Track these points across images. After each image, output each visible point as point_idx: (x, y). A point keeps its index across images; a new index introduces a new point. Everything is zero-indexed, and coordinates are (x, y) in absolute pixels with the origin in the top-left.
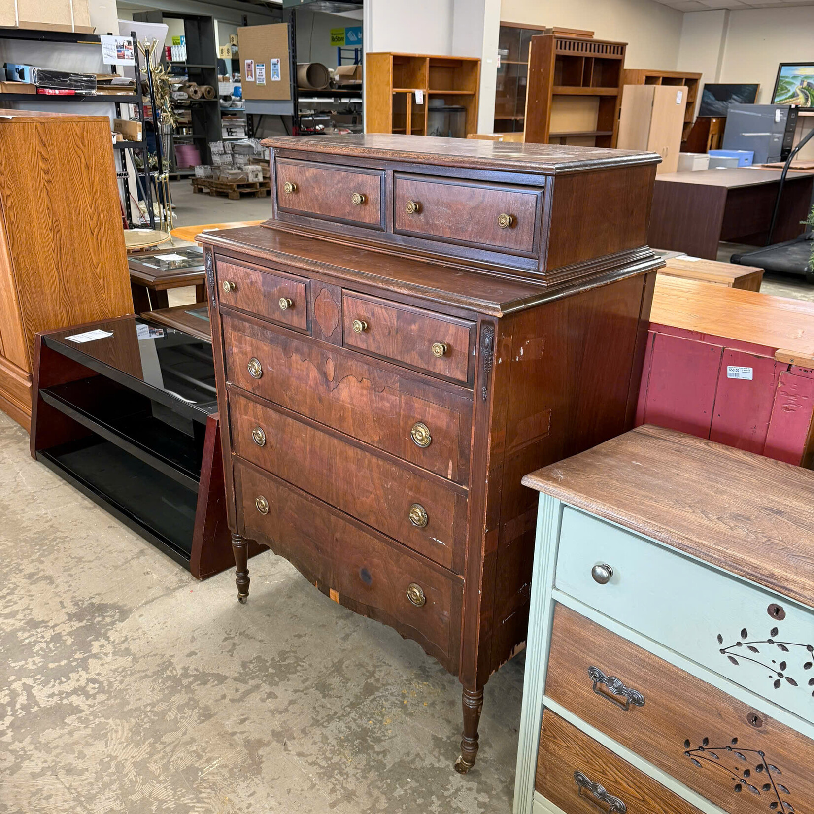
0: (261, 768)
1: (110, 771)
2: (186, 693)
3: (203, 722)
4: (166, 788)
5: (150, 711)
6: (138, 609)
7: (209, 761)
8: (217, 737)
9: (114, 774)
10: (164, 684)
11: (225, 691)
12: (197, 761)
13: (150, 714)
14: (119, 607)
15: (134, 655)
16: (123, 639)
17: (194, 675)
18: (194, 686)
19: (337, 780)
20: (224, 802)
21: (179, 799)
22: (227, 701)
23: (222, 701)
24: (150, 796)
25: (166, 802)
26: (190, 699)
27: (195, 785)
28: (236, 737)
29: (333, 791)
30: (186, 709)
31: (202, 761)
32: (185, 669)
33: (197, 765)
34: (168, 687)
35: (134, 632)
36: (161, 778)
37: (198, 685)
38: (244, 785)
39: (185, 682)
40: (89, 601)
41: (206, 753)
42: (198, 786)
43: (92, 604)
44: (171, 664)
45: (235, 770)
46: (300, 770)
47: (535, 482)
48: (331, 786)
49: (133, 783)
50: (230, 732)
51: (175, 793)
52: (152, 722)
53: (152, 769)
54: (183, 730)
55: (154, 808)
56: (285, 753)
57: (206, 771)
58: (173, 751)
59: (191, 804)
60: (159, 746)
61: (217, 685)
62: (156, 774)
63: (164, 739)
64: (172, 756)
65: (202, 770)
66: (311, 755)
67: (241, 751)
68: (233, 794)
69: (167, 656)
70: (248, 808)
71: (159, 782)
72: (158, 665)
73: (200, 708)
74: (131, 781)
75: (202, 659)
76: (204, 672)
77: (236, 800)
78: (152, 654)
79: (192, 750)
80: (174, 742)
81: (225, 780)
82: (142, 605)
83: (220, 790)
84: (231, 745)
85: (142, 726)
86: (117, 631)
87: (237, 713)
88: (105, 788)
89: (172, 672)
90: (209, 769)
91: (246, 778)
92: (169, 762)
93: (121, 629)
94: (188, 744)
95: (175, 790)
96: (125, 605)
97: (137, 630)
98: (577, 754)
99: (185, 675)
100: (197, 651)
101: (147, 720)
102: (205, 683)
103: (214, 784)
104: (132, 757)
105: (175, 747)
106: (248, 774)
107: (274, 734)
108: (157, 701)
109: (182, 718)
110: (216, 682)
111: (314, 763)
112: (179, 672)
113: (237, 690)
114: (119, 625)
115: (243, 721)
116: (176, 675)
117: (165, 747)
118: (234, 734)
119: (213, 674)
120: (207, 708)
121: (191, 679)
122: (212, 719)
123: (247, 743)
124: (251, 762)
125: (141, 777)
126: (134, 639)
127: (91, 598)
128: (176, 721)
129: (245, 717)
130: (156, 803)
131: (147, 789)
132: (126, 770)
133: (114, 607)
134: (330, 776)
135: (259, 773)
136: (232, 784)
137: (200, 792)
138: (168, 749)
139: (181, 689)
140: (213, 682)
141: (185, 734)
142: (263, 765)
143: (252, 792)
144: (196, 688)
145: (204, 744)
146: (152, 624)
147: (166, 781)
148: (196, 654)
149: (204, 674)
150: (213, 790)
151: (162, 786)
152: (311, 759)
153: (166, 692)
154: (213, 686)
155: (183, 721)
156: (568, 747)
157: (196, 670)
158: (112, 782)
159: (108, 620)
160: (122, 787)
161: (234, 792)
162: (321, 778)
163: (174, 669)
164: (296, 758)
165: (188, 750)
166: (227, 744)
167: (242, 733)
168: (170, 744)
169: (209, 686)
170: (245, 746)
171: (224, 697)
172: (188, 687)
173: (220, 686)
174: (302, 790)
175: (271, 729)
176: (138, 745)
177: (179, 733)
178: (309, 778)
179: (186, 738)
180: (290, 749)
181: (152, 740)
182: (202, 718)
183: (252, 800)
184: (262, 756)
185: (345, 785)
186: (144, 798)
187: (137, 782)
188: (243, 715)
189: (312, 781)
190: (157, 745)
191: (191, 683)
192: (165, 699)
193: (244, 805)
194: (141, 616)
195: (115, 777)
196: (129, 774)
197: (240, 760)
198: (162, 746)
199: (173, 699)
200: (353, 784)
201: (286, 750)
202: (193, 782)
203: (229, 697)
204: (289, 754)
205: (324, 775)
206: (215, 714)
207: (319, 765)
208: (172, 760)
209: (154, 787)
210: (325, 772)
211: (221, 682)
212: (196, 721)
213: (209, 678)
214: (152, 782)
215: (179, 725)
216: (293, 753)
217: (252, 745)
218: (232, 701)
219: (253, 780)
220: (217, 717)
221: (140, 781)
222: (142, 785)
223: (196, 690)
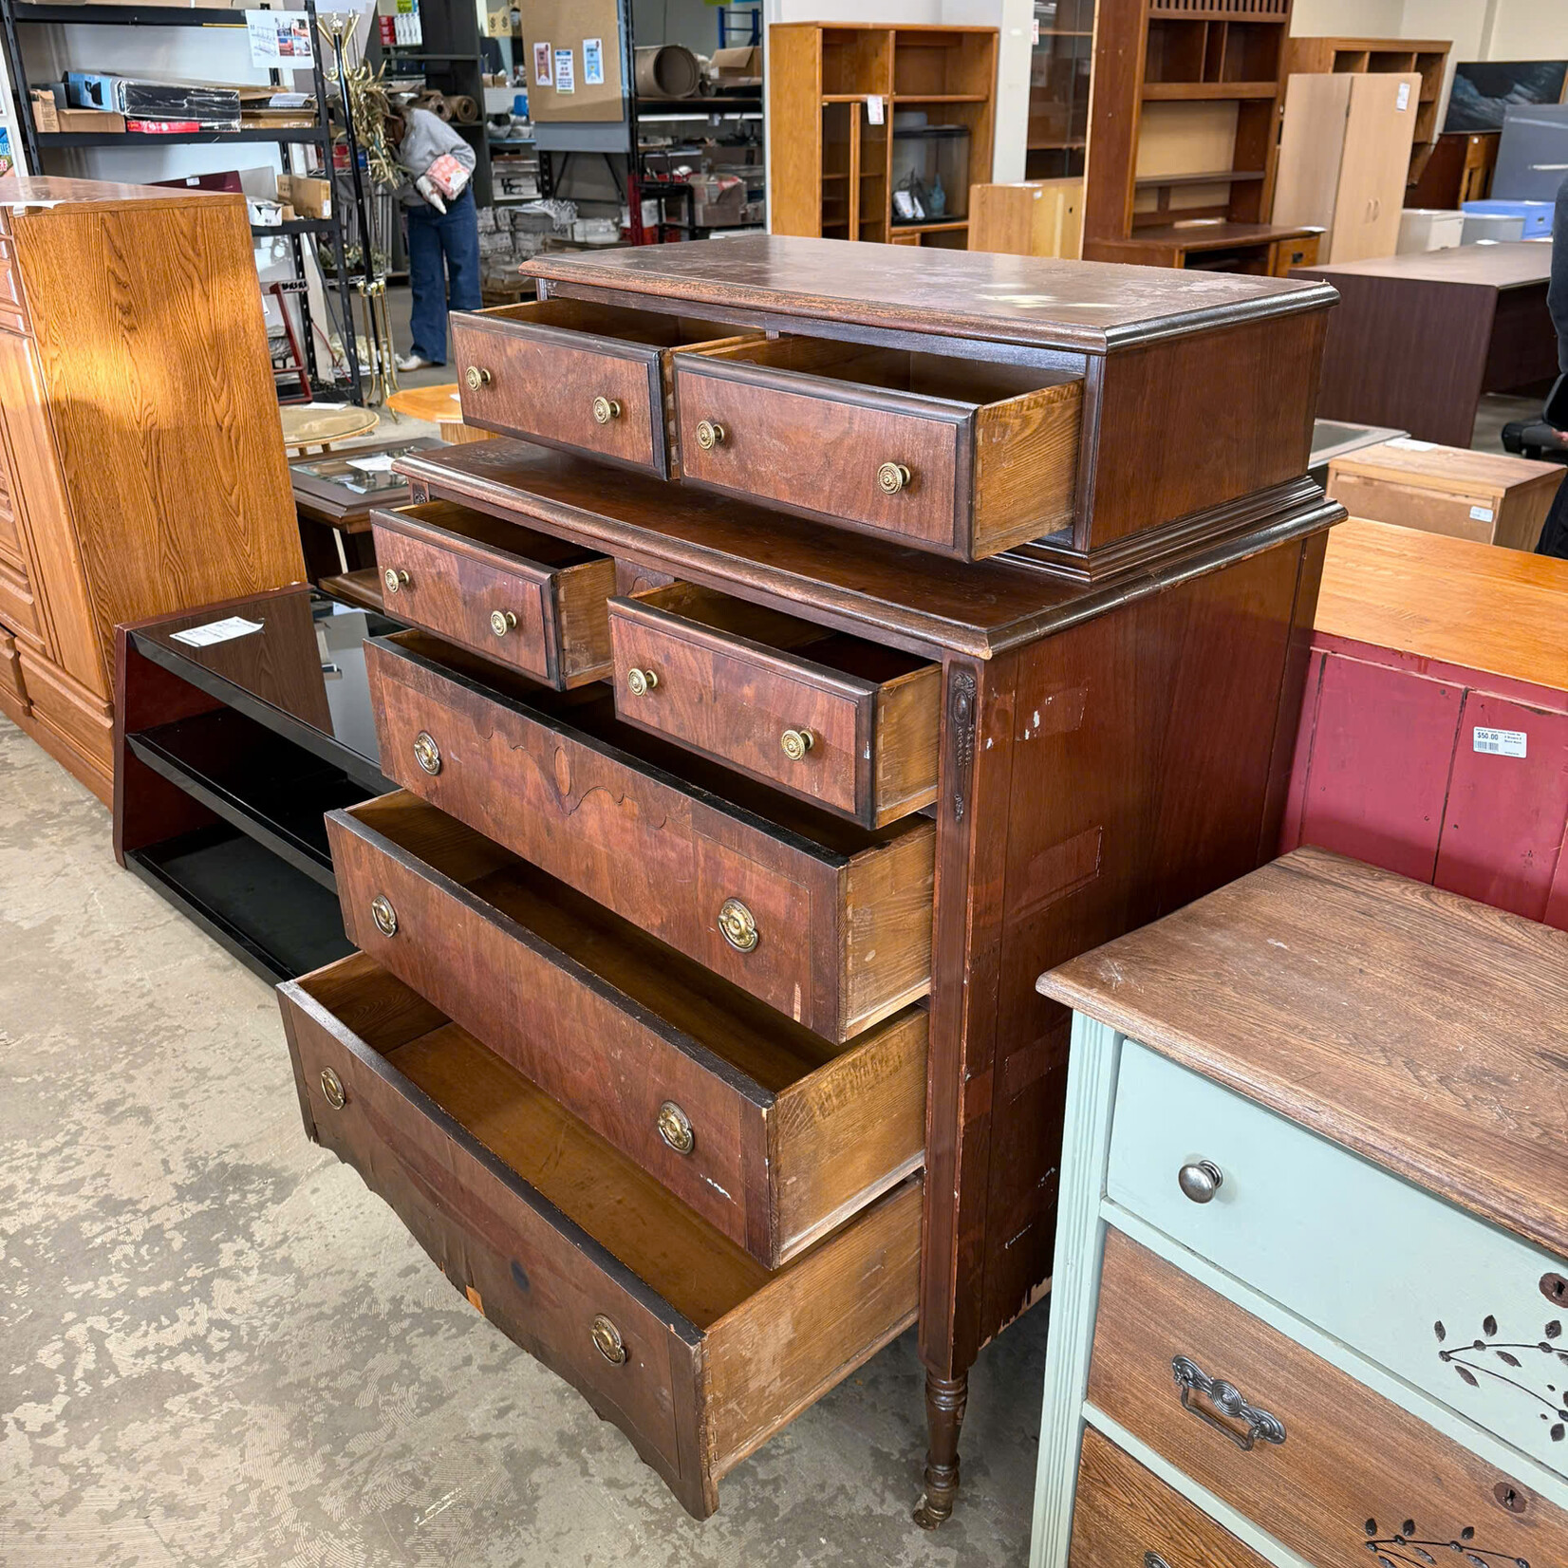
0: (535, 1509)
1: (247, 1510)
2: (397, 1352)
3: (425, 1412)
4: (351, 1547)
5: (327, 1388)
6: (309, 1176)
7: (436, 1493)
8: (453, 1444)
9: (255, 1516)
10: (355, 1333)
11: (472, 1350)
12: (412, 1493)
13: (326, 1394)
14: (274, 1173)
15: (299, 1271)
16: (279, 1238)
17: (413, 1315)
18: (412, 1338)
19: (681, 1538)
22: (474, 1369)
23: (466, 1369)
24: (322, 1564)
26: (405, 1365)
27: (407, 1544)
28: (489, 1446)
29: (674, 1560)
30: (395, 1385)
31: (424, 1493)
32: (398, 1302)
33: (412, 1501)
34: (361, 1340)
35: (301, 1224)
36: (344, 1527)
37: (419, 1335)
38: (500, 1545)
39: (395, 1329)
40: (217, 1161)
41: (430, 1478)
42: (413, 1546)
43: (223, 1166)
44: (369, 1290)
45: (484, 1513)
46: (611, 1515)
47: (1064, 989)
48: (669, 1550)
49: (290, 1536)
50: (477, 1434)
51: (370, 1559)
52: (331, 1411)
53: (327, 1508)
54: (388, 1428)
56: (582, 1481)
57: (430, 1513)
58: (367, 1472)
60: (341, 1461)
61: (455, 1336)
62: (335, 1518)
63: (352, 1446)
64: (365, 1482)
65: (421, 1511)
66: (633, 1484)
67: (497, 1474)
68: (480, 1564)
69: (361, 1274)
71: (340, 1536)
72: (345, 1294)
73: (422, 1384)
74: (286, 1532)
75: (428, 1282)
76: (432, 1309)
78: (333, 1270)
79: (404, 1470)
80: (369, 1452)
81: (466, 1533)
82: (317, 1169)
83: (456, 1554)
84: (480, 1461)
85: (311, 1418)
86: (268, 1222)
87: (493, 1395)
88: (237, 1546)
89: (370, 1307)
90: (435, 1510)
91: (506, 1529)
92: (359, 1494)
93: (277, 1218)
94: (396, 1459)
95: (369, 1553)
96: (285, 1169)
97: (307, 1220)
98: (1150, 1520)
99: (396, 1314)
100: (418, 1265)
101: (319, 1407)
102: (432, 1332)
103: (445, 1542)
104: (290, 1483)
105: (372, 1463)
106: (511, 1523)
107: (563, 1438)
108: (341, 1367)
109: (388, 1403)
110: (454, 1330)
111: (638, 1502)
112: (384, 1307)
113: (494, 1347)
114: (272, 1210)
115: (502, 1413)
116: (379, 1314)
117: (352, 1464)
118: (485, 1438)
119: (449, 1313)
120: (435, 1384)
121: (406, 1324)
122: (445, 1406)
123: (511, 1457)
124: (515, 1498)
125: (306, 1524)
126: (299, 1240)
127: (220, 1153)
128: (375, 1410)
129: (507, 1403)
131: (316, 1549)
132: (277, 1510)
133: (265, 1171)
134: (669, 1530)
135: (532, 1520)
136: (477, 1542)
137: (418, 1558)
138: (358, 1468)
139: (386, 1345)
140: (449, 1330)
141: (390, 1436)
142: (539, 1505)
143: (516, 1559)
144: (415, 1340)
145: (426, 1459)
146: (335, 1208)
147: (352, 1534)
148: (417, 1271)
149: (432, 1313)
150: (442, 1554)
151: (345, 1544)
152: (632, 1493)
153: (358, 1349)
154: (448, 1339)
155: (388, 1409)
156: (1132, 1505)
157: (417, 1304)
158: (251, 1533)
159: (252, 1199)
160: (268, 1544)
161: (482, 1559)
162: (650, 1533)
163: (375, 1301)
164: (604, 1491)
165: (396, 1470)
166: (471, 1458)
167: (502, 1436)
168: (362, 1457)
169: (440, 1337)
170: (506, 1464)
171: (468, 1361)
172: (400, 1339)
173: (461, 1339)
174: (613, 1558)
175: (557, 1428)
176: (301, 1457)
177: (381, 1434)
178: (627, 1533)
179: (393, 1446)
180: (592, 1471)
181: (328, 1448)
182: (424, 1404)
184: (538, 1485)
185: (697, 1549)
187: (297, 1534)
188: (503, 1400)
189: (633, 1540)
190: (338, 1459)
191: (406, 1332)
192: (358, 1362)
194: (315, 1191)
195: (257, 1523)
196: (284, 1518)
197: (495, 1492)
198: (347, 1461)
199: (371, 1363)
200: (712, 1547)
201: (585, 1472)
202: (405, 1536)
203: (478, 1361)
204: (590, 1482)
205: (657, 1528)
206: (451, 1396)
207: (648, 1505)
208: (365, 1490)
209: (330, 1544)
210: (660, 1521)
211: (463, 1332)
212: (413, 1411)
213: (442, 1322)
214: (327, 1536)
215: (381, 1417)
216: (598, 1479)
217: (520, 1463)
218: (484, 1369)
219: (519, 1534)
220: (454, 1402)
221: (303, 1532)
222: (308, 1540)
223: (415, 1346)
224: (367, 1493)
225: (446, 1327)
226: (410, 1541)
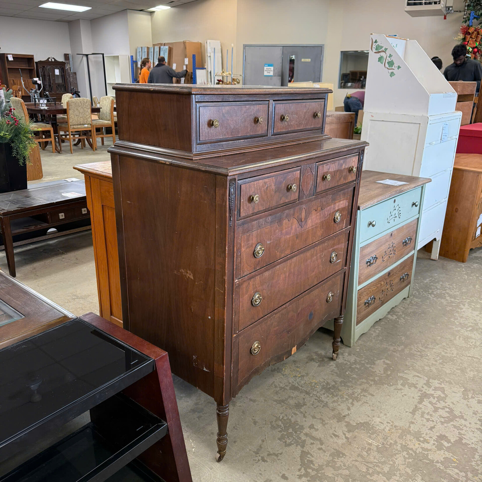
2: (323, 469)
4: (396, 459)
7: (370, 444)
11: (315, 449)
17: (305, 469)
18: (316, 466)
19: (358, 395)
20: (392, 433)
21: (400, 451)
22: (323, 447)
24: (405, 464)
25: (404, 456)
26: (327, 465)
27: (388, 447)
28: (349, 436)
29: (364, 396)
30: (336, 466)
31: (372, 447)
32: (300, 477)
33: (375, 449)
36: (391, 463)
37: (314, 465)
38: (378, 427)
39: (313, 473)
41: (366, 447)
48: (362, 397)
50: (346, 440)
51: (397, 454)
53: (388, 469)
54: (353, 463)
55: (410, 460)
57: (377, 444)
58: (371, 463)
59: (400, 445)
60: (371, 471)
61: (311, 455)
62: (390, 466)
63: (364, 469)
64: (375, 462)
65: (377, 446)
67: (357, 432)
68: (385, 430)
70: (390, 423)
71: (395, 463)
73: (333, 458)
74: (401, 477)
75: (288, 470)
76: (301, 465)
77: (388, 428)
79: (366, 454)
80: (365, 464)
81: (378, 435)
83: (385, 436)
84: (355, 437)
87: (331, 440)
90: (375, 443)
91: (373, 427)
92: (379, 462)
95: (395, 454)
99: (307, 475)
100: (281, 475)
102: (312, 462)
103: (384, 438)
105: (368, 463)
107: (339, 421)
109: (345, 466)
115: (336, 436)
117: (371, 468)
118: (346, 438)
119: (301, 460)
120: (333, 455)
121: (310, 471)
124: (363, 427)
125: (395, 473)
128: (348, 468)
129: (332, 436)
130: (407, 460)
131: (401, 467)
134: (357, 398)
135: (368, 423)
136: (379, 432)
137: (391, 443)
140: (309, 457)
141: (356, 461)
142: (362, 422)
143: (380, 423)
145: (360, 450)
147: (392, 460)
148: (284, 475)
149: (303, 464)
150: (387, 438)
152: (350, 405)
154: (313, 457)
155: (347, 464)
157: (300, 470)
160: (407, 480)
161: (384, 430)
162: (360, 400)
164: (352, 411)
165: (367, 456)
167: (345, 434)
168: (367, 466)
170: (353, 431)
171: (320, 449)
172: (317, 471)
175: (337, 423)
177: (357, 463)
179: (359, 459)
181: (368, 476)
182: (341, 455)
183: (385, 422)
184: (356, 423)
186: (407, 467)
187: (400, 474)
188: (332, 437)
189: (363, 403)
193: (389, 425)
198: (370, 469)
201: (348, 415)
203: (320, 446)
204: (351, 414)
208: (377, 461)
209: (398, 464)
210: (355, 399)
211: (308, 453)
212: (345, 458)
213: (306, 461)
214: (396, 466)
215: (351, 465)
216: (349, 412)
217: (350, 428)
218: (322, 444)
219: (373, 424)
220: (337, 448)
221: (398, 472)
222: (400, 470)
223: (319, 465)
224: (378, 461)
225: (308, 459)
226: (387, 446)
